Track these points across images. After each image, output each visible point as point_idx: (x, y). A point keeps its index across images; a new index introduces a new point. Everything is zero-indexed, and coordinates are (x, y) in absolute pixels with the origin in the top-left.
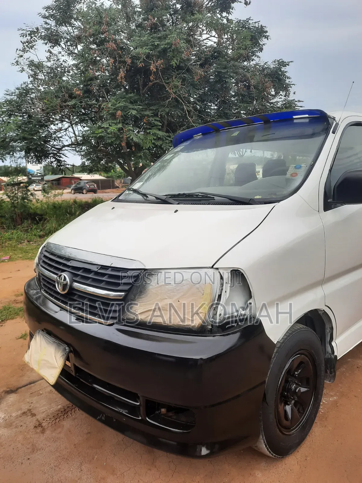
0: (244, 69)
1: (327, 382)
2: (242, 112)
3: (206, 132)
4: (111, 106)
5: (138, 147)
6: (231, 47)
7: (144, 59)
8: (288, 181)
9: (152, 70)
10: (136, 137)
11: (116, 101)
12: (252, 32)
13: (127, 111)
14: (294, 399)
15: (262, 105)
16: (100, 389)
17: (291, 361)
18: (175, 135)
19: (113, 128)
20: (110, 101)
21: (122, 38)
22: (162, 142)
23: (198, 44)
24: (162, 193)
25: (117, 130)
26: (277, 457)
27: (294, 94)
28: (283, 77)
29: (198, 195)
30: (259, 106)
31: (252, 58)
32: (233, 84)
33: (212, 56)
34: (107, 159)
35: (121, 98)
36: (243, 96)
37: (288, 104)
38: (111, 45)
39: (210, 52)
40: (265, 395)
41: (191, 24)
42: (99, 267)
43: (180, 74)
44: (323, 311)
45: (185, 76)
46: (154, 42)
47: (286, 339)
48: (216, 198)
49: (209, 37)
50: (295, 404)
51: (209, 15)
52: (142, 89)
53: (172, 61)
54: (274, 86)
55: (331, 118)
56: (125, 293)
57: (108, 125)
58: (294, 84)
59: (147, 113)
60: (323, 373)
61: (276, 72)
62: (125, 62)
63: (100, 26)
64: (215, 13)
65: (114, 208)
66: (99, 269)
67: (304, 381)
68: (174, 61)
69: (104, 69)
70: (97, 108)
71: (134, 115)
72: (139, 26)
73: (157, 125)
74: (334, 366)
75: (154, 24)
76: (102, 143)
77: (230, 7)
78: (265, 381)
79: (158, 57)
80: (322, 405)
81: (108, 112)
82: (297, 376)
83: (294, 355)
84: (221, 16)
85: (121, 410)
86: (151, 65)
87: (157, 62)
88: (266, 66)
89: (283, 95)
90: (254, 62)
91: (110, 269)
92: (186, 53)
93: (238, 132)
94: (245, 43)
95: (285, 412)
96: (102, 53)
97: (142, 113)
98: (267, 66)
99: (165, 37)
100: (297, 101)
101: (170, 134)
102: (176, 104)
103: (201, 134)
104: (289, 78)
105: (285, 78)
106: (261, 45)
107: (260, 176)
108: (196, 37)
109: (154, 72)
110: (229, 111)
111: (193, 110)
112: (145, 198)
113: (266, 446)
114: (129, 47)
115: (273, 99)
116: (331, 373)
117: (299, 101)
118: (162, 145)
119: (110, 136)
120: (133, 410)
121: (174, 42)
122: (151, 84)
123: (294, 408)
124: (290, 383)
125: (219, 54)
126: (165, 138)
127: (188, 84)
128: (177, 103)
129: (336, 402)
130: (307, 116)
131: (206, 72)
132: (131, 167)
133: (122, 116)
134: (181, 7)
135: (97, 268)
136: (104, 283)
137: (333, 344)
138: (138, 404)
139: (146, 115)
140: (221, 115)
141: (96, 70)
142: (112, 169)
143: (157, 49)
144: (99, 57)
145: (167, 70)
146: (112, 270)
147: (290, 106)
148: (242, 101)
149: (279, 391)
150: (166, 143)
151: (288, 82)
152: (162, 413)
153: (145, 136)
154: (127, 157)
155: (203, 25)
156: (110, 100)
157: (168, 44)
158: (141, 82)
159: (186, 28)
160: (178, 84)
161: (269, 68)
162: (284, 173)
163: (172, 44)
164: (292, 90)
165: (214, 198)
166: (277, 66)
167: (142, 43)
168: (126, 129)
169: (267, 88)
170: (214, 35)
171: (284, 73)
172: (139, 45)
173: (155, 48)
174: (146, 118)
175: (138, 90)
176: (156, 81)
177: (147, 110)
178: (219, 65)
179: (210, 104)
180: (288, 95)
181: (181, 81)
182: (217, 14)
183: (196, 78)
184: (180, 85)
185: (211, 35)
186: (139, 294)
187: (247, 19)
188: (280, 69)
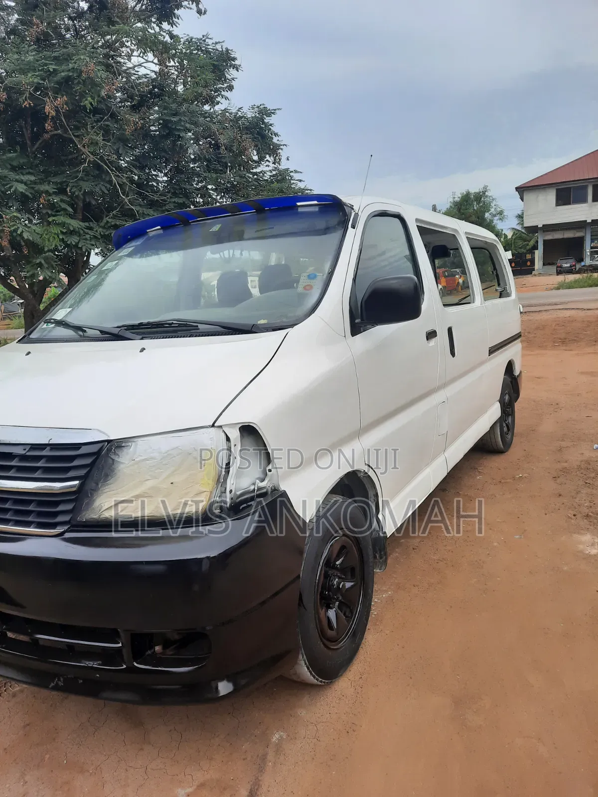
0: (206, 118)
1: (377, 571)
2: (210, 187)
3: (168, 224)
5: (36, 248)
6: (182, 81)
7: (30, 94)
9: (49, 113)
10: (28, 231)
12: (212, 59)
13: (7, 185)
14: (337, 600)
15: (241, 177)
17: (329, 547)
22: (78, 239)
23: (125, 71)
24: (110, 325)
26: (324, 682)
27: (288, 159)
28: (269, 132)
29: (173, 323)
30: (236, 178)
31: (217, 99)
32: (191, 140)
33: (150, 92)
36: (208, 160)
37: (280, 175)
39: (146, 85)
40: (300, 595)
41: (109, 38)
42: (28, 448)
43: (99, 121)
44: (363, 472)
45: (108, 126)
46: (46, 65)
48: (200, 326)
49: (143, 63)
50: (339, 607)
51: (139, 25)
52: (30, 144)
53: (84, 99)
54: (256, 146)
55: (347, 206)
56: (81, 482)
58: (286, 145)
59: (45, 187)
60: (371, 559)
61: (257, 124)
64: (148, 22)
65: (29, 353)
66: (28, 451)
67: (348, 572)
68: (87, 100)
71: (22, 192)
72: (12, 32)
73: (65, 210)
74: (384, 547)
75: (43, 33)
77: (173, 15)
78: (299, 575)
79: (57, 92)
80: (373, 606)
82: (338, 566)
83: (332, 539)
84: (160, 28)
85: (91, 663)
86: (45, 105)
87: (55, 98)
88: (239, 113)
89: (271, 161)
90: (220, 107)
91: (48, 448)
92: (108, 87)
93: (219, 226)
94: (204, 76)
95: (329, 619)
97: (37, 187)
98: (241, 113)
99: (68, 58)
100: (292, 172)
101: (91, 223)
102: (97, 172)
103: (159, 227)
104: (276, 135)
105: (272, 135)
106: (229, 80)
108: (119, 59)
109: (52, 116)
110: (188, 187)
111: (128, 184)
112: (81, 333)
113: (308, 669)
115: (256, 168)
116: (381, 558)
117: (296, 172)
118: (79, 243)
121: (83, 68)
122: (47, 136)
123: (340, 612)
124: (331, 577)
125: (163, 90)
126: (83, 230)
127: (115, 139)
129: (391, 598)
130: (316, 202)
131: (144, 119)
132: (22, 281)
134: (89, 8)
135: (25, 450)
136: (40, 471)
137: (380, 517)
138: (120, 645)
139: (43, 192)
140: (175, 192)
143: (53, 77)
145: (76, 113)
146: (51, 449)
147: (283, 180)
148: (208, 169)
149: (317, 590)
150: (86, 239)
151: (276, 141)
152: (157, 652)
153: (45, 228)
154: (13, 264)
155: (132, 43)
157: (74, 69)
158: (27, 134)
160: (98, 138)
161: (245, 118)
162: (294, 285)
163: (81, 72)
164: (283, 153)
165: (197, 326)
166: (258, 115)
167: (25, 64)
168: (7, 217)
169: (246, 149)
170: (151, 60)
171: (268, 126)
172: (18, 67)
173: (50, 75)
174: (44, 197)
175: (24, 147)
176: (56, 132)
177: (45, 181)
178: (165, 109)
179: (155, 173)
180: (279, 162)
181: (101, 134)
182: (153, 24)
183: (128, 130)
184: (101, 141)
185: (146, 60)
186: (104, 480)
187: (203, 36)
188: (262, 120)
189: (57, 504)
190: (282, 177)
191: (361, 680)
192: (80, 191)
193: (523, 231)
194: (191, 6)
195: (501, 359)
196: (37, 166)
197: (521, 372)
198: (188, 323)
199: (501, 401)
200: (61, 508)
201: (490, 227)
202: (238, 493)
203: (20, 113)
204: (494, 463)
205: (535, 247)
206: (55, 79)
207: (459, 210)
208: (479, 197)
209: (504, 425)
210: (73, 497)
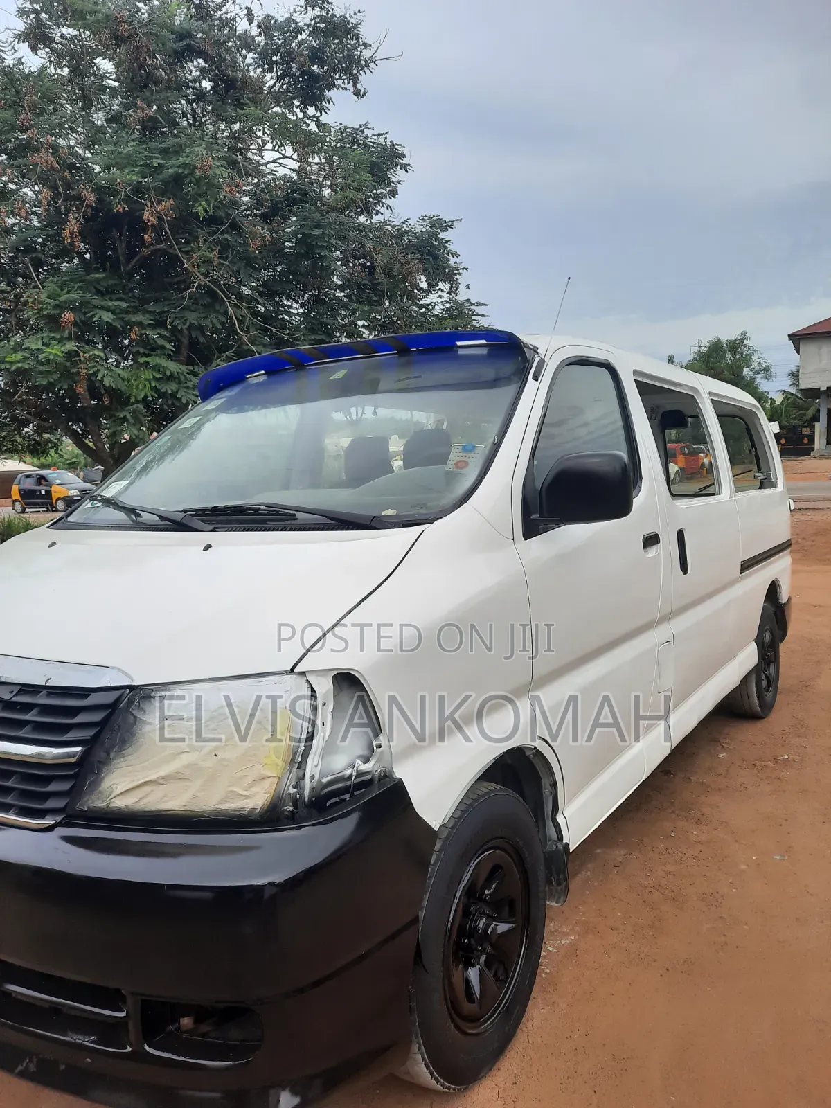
0: (360, 231)
1: (552, 904)
2: (360, 323)
3: (275, 368)
4: (47, 298)
5: (120, 398)
6: (329, 183)
7: (126, 195)
8: (451, 478)
9: (148, 221)
10: (112, 377)
11: (59, 287)
12: (372, 155)
13: (90, 312)
14: (484, 952)
15: (403, 310)
16: (22, 994)
17: (473, 867)
18: (210, 369)
19: (55, 351)
20: (43, 287)
21: (72, 143)
22: (176, 386)
23: (255, 170)
25: (64, 356)
26: (454, 1089)
27: (468, 288)
28: (444, 251)
29: (259, 509)
30: (396, 311)
31: (376, 208)
32: (338, 261)
33: (288, 198)
34: (40, 422)
35: (72, 280)
36: (361, 287)
37: (456, 309)
38: (44, 159)
39: (282, 190)
40: (418, 950)
41: (236, 126)
42: (16, 689)
43: (214, 233)
44: (534, 749)
45: (226, 239)
46: (151, 158)
47: (459, 818)
48: (298, 515)
49: (279, 159)
50: (488, 964)
51: (277, 109)
52: (124, 261)
53: (197, 204)
54: (425, 270)
55: (529, 348)
56: (84, 749)
57: (40, 343)
58: (465, 269)
59: (138, 317)
60: (542, 884)
61: (428, 242)
62: (79, 198)
63: (16, 112)
64: (289, 106)
65: (53, 544)
66: (17, 694)
67: (502, 907)
68: (200, 205)
69: (27, 212)
70: (11, 301)
71: (108, 322)
72: (113, 119)
73: (163, 347)
74: (564, 867)
75: (151, 119)
76: (24, 385)
77: (322, 98)
78: (416, 919)
79: (163, 193)
80: (545, 958)
81: (39, 313)
82: (488, 898)
83: (479, 852)
84: (304, 113)
85: (80, 1037)
86: (144, 210)
87: (159, 202)
88: (405, 226)
89: (445, 290)
90: (380, 218)
91: (44, 692)
92: (229, 188)
93: (344, 372)
94: (358, 177)
95: (467, 982)
96: (23, 176)
97: (127, 318)
98: (408, 227)
99: (178, 150)
100: (474, 304)
101: (196, 367)
103: (263, 372)
104: (453, 255)
105: (448, 255)
106: (393, 183)
107: (397, 464)
108: (249, 154)
109: (152, 225)
110: (330, 321)
111: (249, 316)
112: (135, 519)
113: (428, 1068)
114: (90, 164)
115: (424, 297)
116: (559, 884)
117: (479, 304)
118: (177, 392)
119: (45, 368)
120: (110, 1032)
121: (198, 164)
122: (146, 251)
123: (486, 971)
124: (473, 916)
125: (304, 195)
126: (184, 376)
127: (235, 257)
128: (210, 299)
129: (574, 947)
130: (483, 342)
131: (277, 232)
132: (101, 441)
133: (75, 324)
134: (212, 87)
135: (11, 692)
136: (28, 728)
137: (560, 819)
138: (124, 1014)
139: (135, 323)
140: (313, 328)
141: (7, 213)
142: (52, 447)
143: (158, 174)
144: (16, 183)
145: (184, 223)
146: (49, 694)
147: (461, 315)
148: (360, 300)
149: (450, 937)
150: (188, 388)
151: (453, 264)
152: (184, 1029)
153: (134, 372)
154: (90, 418)
155: (264, 133)
156: (45, 284)
157: (185, 165)
158: (122, 247)
159: (226, 134)
160: (212, 255)
161: (412, 232)
162: (442, 459)
163: (195, 167)
164: (462, 280)
165: (295, 515)
166: (430, 229)
167: (121, 158)
168: (85, 355)
169: (411, 274)
170: (290, 155)
171: (444, 244)
172: (113, 162)
173: (155, 172)
174: (135, 330)
175: (115, 264)
176: (158, 247)
177: (140, 311)
178: (304, 220)
179: (289, 303)
180: (456, 291)
181: (217, 250)
182: (295, 109)
183: (254, 245)
184: (216, 259)
185: (283, 155)
186: (119, 748)
187: (361, 126)
188: (435, 235)
189: (47, 780)
190: (459, 311)
191: (514, 1086)
192: (184, 324)
193: (799, 395)
194: (346, 86)
195: (760, 579)
196: (131, 290)
197: (789, 599)
198: (282, 510)
199: (759, 641)
200: (53, 787)
201: (749, 387)
202: (325, 780)
203: (115, 221)
204: (746, 735)
205: (816, 418)
206: (161, 177)
207: (707, 363)
208: (735, 346)
209: (763, 677)
210: (72, 773)
